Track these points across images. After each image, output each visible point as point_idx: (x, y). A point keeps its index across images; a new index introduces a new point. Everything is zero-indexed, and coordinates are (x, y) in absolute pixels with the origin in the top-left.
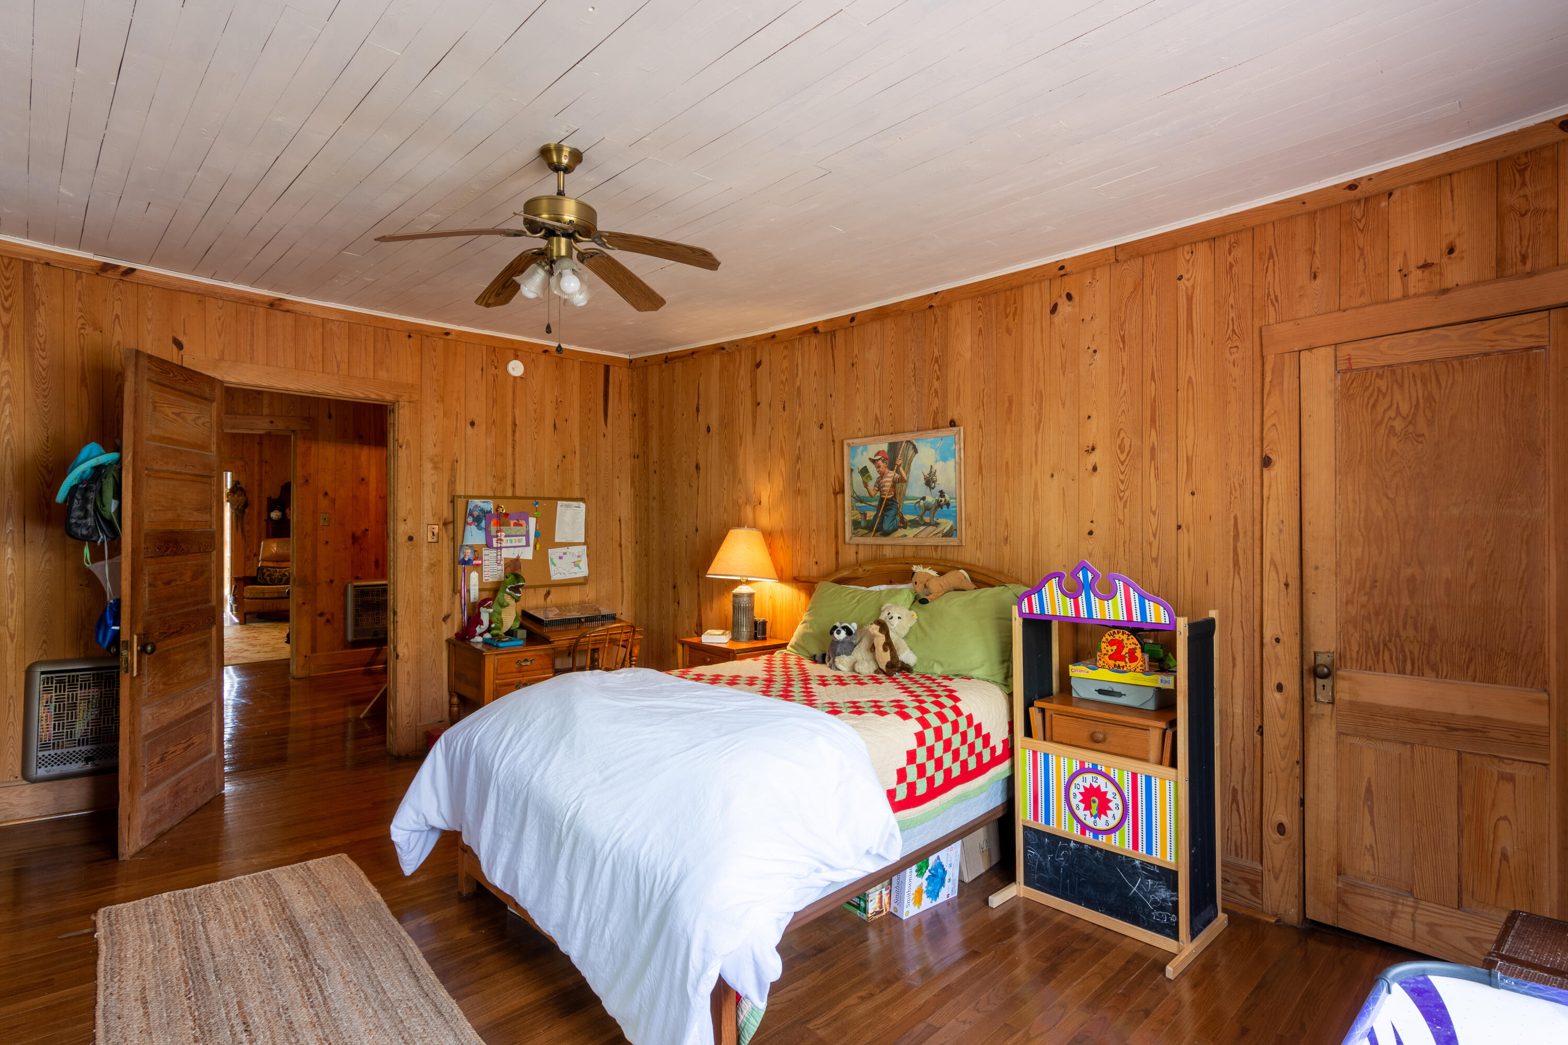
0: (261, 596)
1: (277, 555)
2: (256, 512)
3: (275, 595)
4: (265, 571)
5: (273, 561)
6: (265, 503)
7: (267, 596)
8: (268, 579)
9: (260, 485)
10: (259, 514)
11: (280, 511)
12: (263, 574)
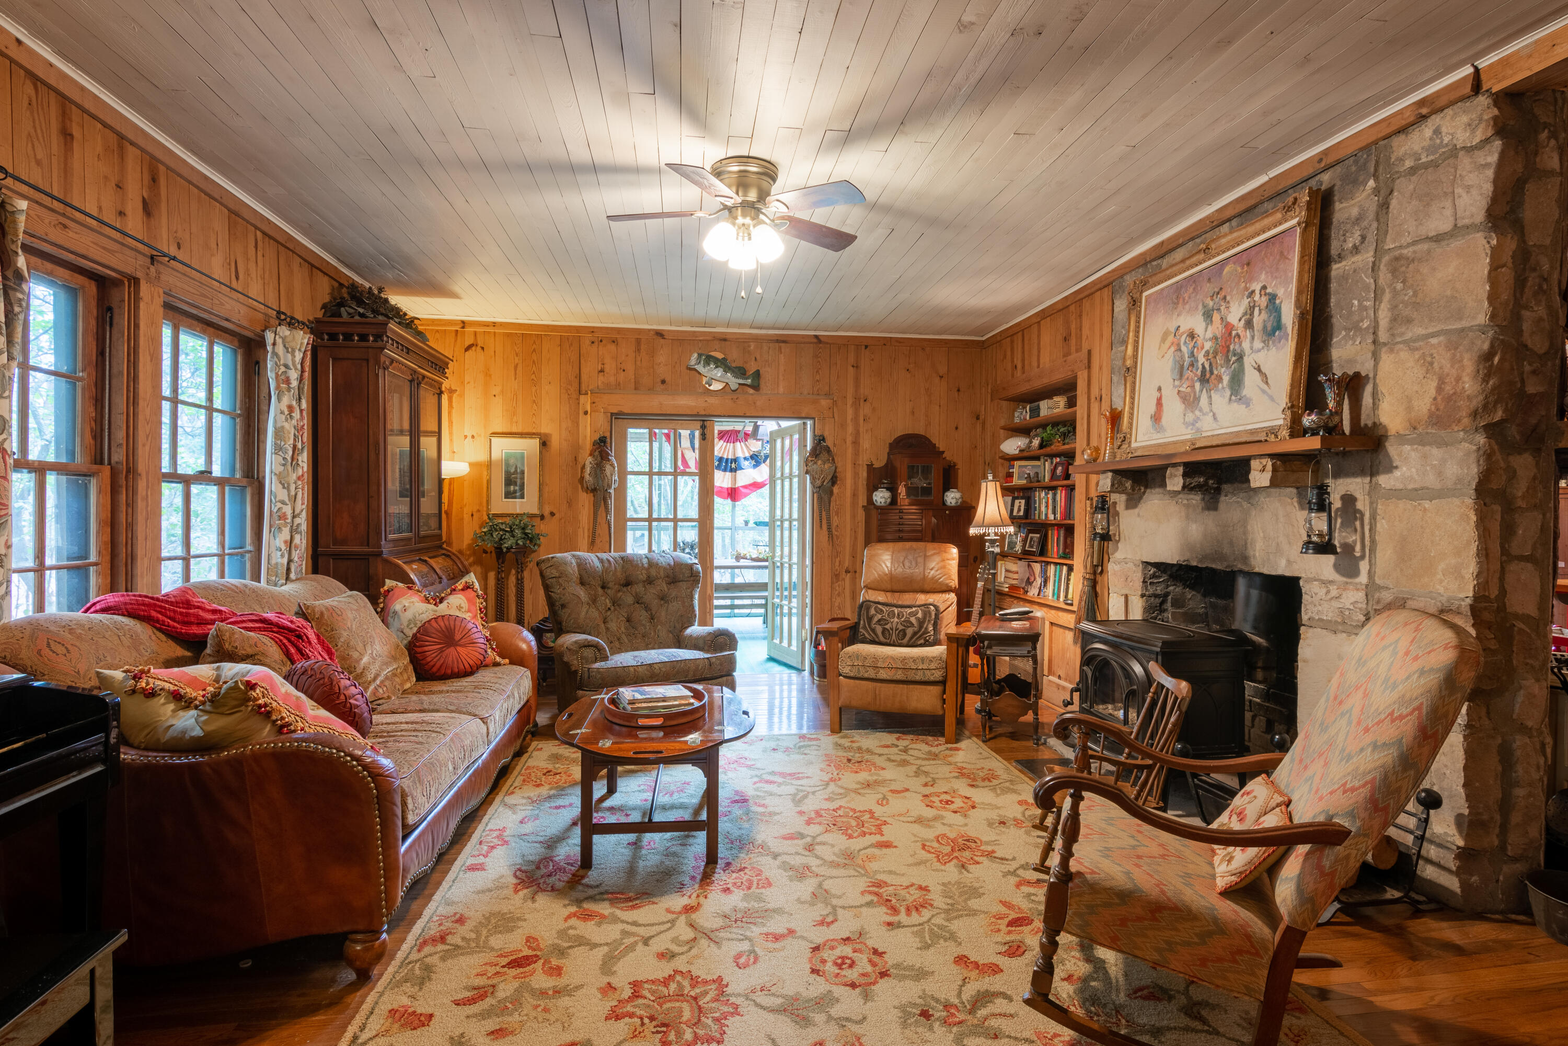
0: (871, 673)
1: (892, 577)
2: (848, 493)
3: (899, 676)
4: (872, 611)
5: (886, 591)
6: (864, 474)
7: (883, 675)
8: (879, 629)
9: (856, 443)
10: (855, 495)
11: (888, 489)
12: (870, 619)
